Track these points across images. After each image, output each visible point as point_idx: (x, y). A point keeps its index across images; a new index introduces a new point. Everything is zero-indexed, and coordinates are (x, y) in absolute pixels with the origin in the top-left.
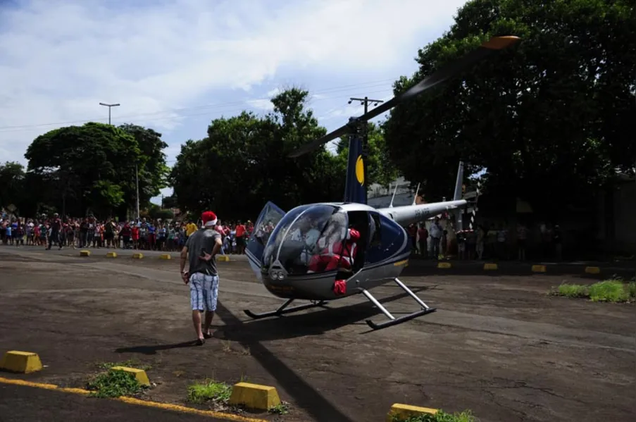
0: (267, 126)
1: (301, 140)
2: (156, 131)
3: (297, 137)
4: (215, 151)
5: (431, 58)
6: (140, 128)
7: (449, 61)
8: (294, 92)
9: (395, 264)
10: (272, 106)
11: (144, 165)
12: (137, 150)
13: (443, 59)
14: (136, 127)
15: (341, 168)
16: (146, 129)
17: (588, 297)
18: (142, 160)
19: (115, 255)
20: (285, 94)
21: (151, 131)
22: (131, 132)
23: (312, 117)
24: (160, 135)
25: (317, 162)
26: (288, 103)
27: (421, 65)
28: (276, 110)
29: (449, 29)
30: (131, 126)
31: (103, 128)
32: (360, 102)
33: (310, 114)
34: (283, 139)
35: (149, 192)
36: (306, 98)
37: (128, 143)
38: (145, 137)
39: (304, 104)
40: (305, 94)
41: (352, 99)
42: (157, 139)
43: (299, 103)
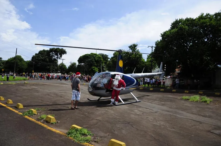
0: (127, 53)
1: (135, 57)
2: (107, 55)
3: (135, 56)
4: (114, 60)
5: (164, 35)
6: (103, 54)
7: (168, 36)
8: (134, 45)
9: (130, 89)
10: (129, 48)
11: (104, 63)
12: (102, 59)
13: (166, 36)
14: (102, 54)
15: (146, 64)
16: (105, 54)
17: (189, 100)
18: (103, 62)
19: (85, 84)
20: (132, 45)
21: (106, 55)
22: (101, 55)
23: (139, 51)
24: (108, 56)
25: (140, 63)
26: (133, 48)
27: (162, 37)
28: (130, 49)
29: (170, 28)
30: (101, 54)
31: (94, 54)
32: (151, 47)
33: (138, 50)
34: (131, 56)
35: (105, 70)
36: (137, 46)
37: (100, 58)
38: (104, 56)
39: (137, 48)
40: (137, 45)
41: (149, 46)
42: (107, 57)
43: (136, 48)
